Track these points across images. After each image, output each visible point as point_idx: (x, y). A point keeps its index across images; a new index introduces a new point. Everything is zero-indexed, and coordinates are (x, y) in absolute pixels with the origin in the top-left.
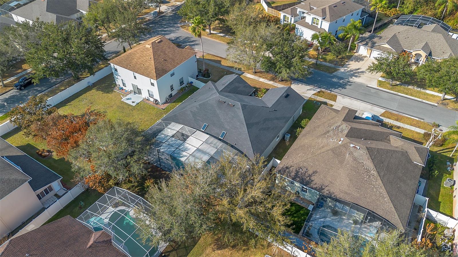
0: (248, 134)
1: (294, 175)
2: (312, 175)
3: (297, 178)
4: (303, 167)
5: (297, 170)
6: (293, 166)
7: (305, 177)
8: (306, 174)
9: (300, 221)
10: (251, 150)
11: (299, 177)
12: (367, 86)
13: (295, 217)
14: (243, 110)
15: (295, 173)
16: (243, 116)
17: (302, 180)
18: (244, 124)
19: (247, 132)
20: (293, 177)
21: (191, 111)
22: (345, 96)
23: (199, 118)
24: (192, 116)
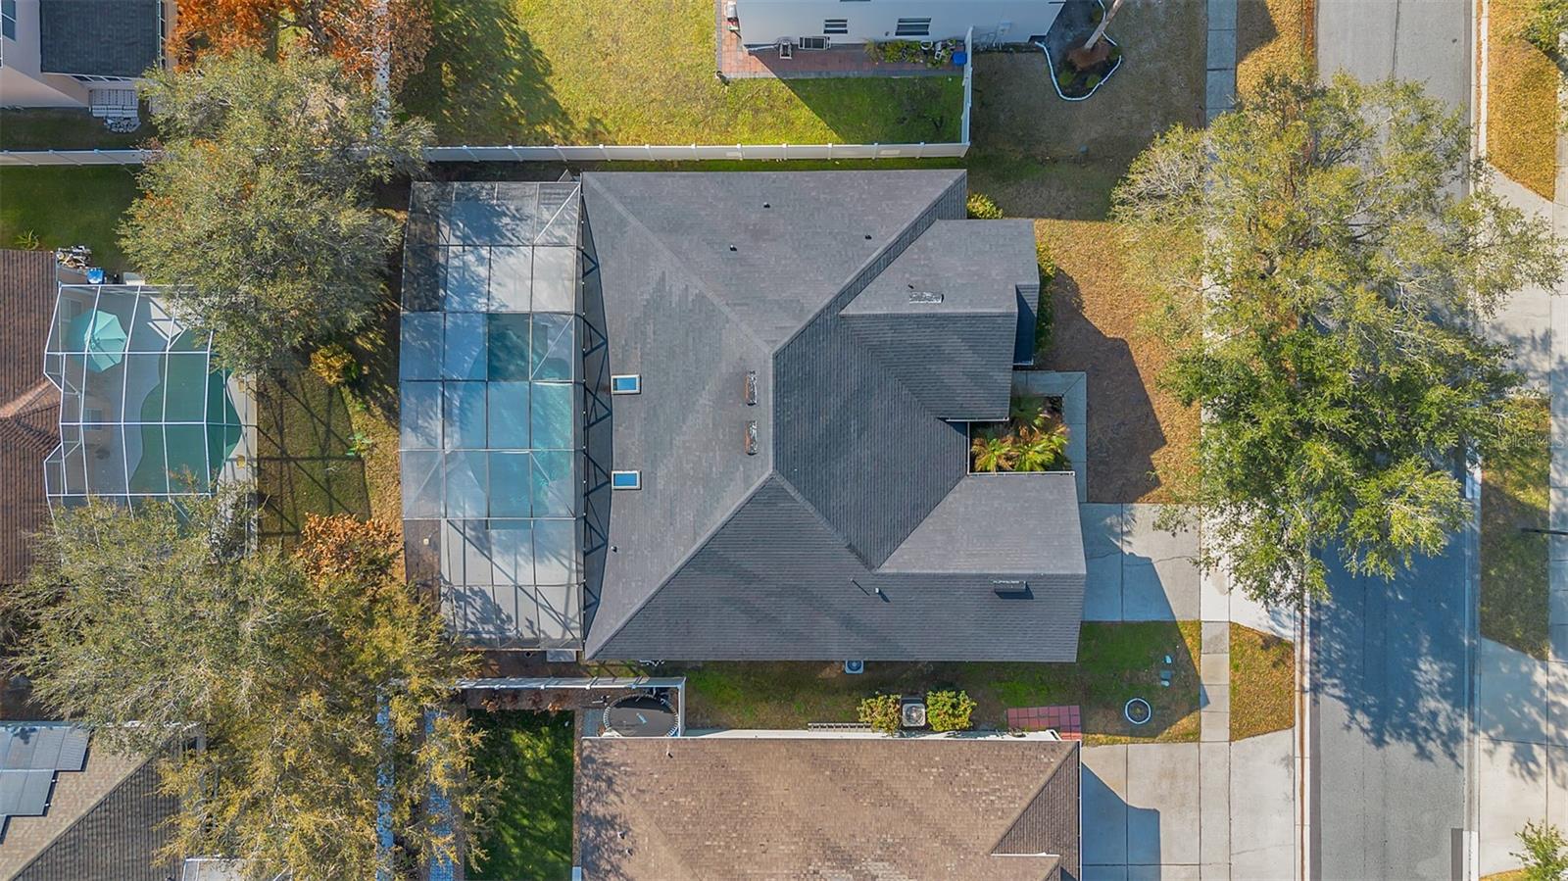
0: (665, 578)
1: (599, 814)
2: (622, 875)
3: (592, 828)
4: (632, 836)
5: (618, 821)
6: (622, 802)
7: (606, 856)
8: (617, 856)
9: (515, 865)
10: (617, 622)
11: (598, 834)
12: (1457, 836)
13: (520, 845)
14: (750, 500)
15: (604, 816)
16: (725, 518)
17: (595, 845)
18: (695, 540)
19: (672, 570)
20: (592, 814)
21: (663, 279)
22: (1307, 762)
23: (652, 336)
24: (647, 300)
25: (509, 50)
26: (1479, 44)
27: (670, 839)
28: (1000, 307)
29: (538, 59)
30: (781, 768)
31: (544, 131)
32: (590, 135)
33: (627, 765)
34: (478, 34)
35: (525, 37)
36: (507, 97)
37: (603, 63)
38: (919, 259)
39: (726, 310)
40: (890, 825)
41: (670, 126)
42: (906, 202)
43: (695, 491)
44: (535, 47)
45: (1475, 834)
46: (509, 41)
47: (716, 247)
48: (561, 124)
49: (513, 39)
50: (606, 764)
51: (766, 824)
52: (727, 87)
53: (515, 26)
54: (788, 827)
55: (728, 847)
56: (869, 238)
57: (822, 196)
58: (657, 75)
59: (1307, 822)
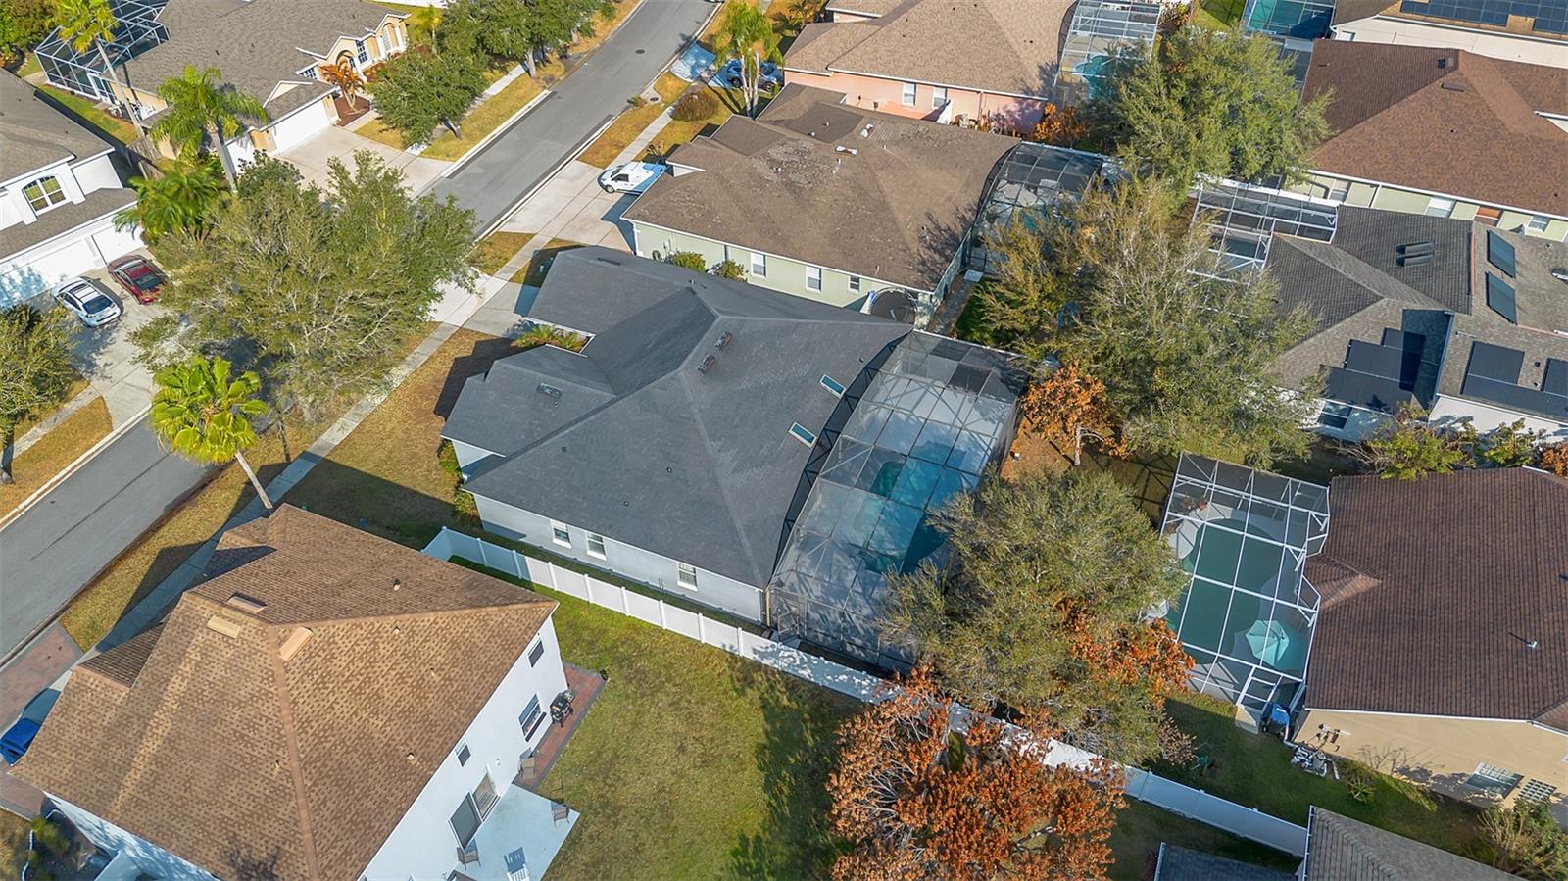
4: (918, 233)
21: (735, 471)
22: (502, 219)
23: (765, 446)
24: (757, 468)
25: (790, 782)
26: (40, 495)
27: (893, 221)
28: (505, 368)
29: (765, 762)
30: (808, 244)
31: (789, 700)
32: (749, 680)
33: (908, 269)
34: (814, 810)
35: (767, 787)
36: (811, 742)
37: (704, 733)
38: (538, 426)
39: (697, 417)
40: (755, 197)
41: (673, 661)
42: (520, 473)
43: (783, 346)
44: (763, 775)
45: (442, 175)
46: (786, 790)
47: (682, 477)
48: (771, 700)
49: (781, 791)
50: (922, 273)
51: (829, 215)
52: (606, 669)
53: (773, 801)
54: (816, 210)
55: (858, 208)
56: (564, 449)
57: (580, 500)
58: (660, 704)
59: (523, 200)
